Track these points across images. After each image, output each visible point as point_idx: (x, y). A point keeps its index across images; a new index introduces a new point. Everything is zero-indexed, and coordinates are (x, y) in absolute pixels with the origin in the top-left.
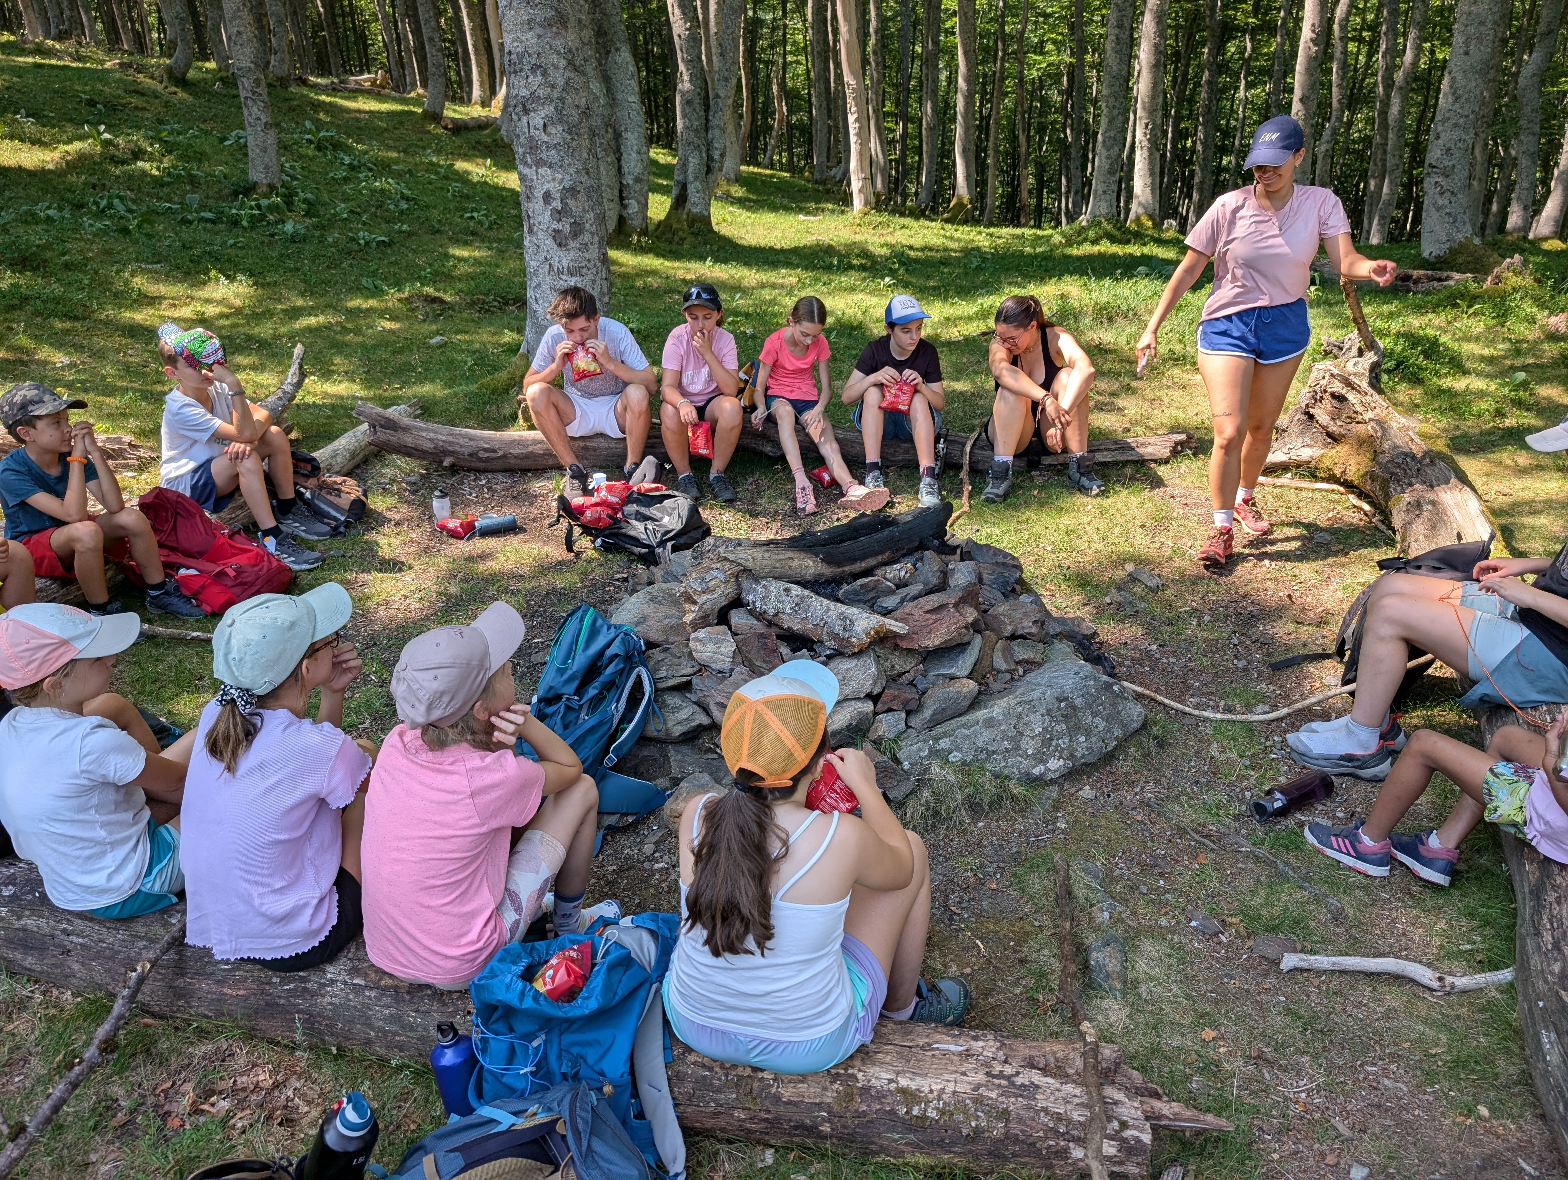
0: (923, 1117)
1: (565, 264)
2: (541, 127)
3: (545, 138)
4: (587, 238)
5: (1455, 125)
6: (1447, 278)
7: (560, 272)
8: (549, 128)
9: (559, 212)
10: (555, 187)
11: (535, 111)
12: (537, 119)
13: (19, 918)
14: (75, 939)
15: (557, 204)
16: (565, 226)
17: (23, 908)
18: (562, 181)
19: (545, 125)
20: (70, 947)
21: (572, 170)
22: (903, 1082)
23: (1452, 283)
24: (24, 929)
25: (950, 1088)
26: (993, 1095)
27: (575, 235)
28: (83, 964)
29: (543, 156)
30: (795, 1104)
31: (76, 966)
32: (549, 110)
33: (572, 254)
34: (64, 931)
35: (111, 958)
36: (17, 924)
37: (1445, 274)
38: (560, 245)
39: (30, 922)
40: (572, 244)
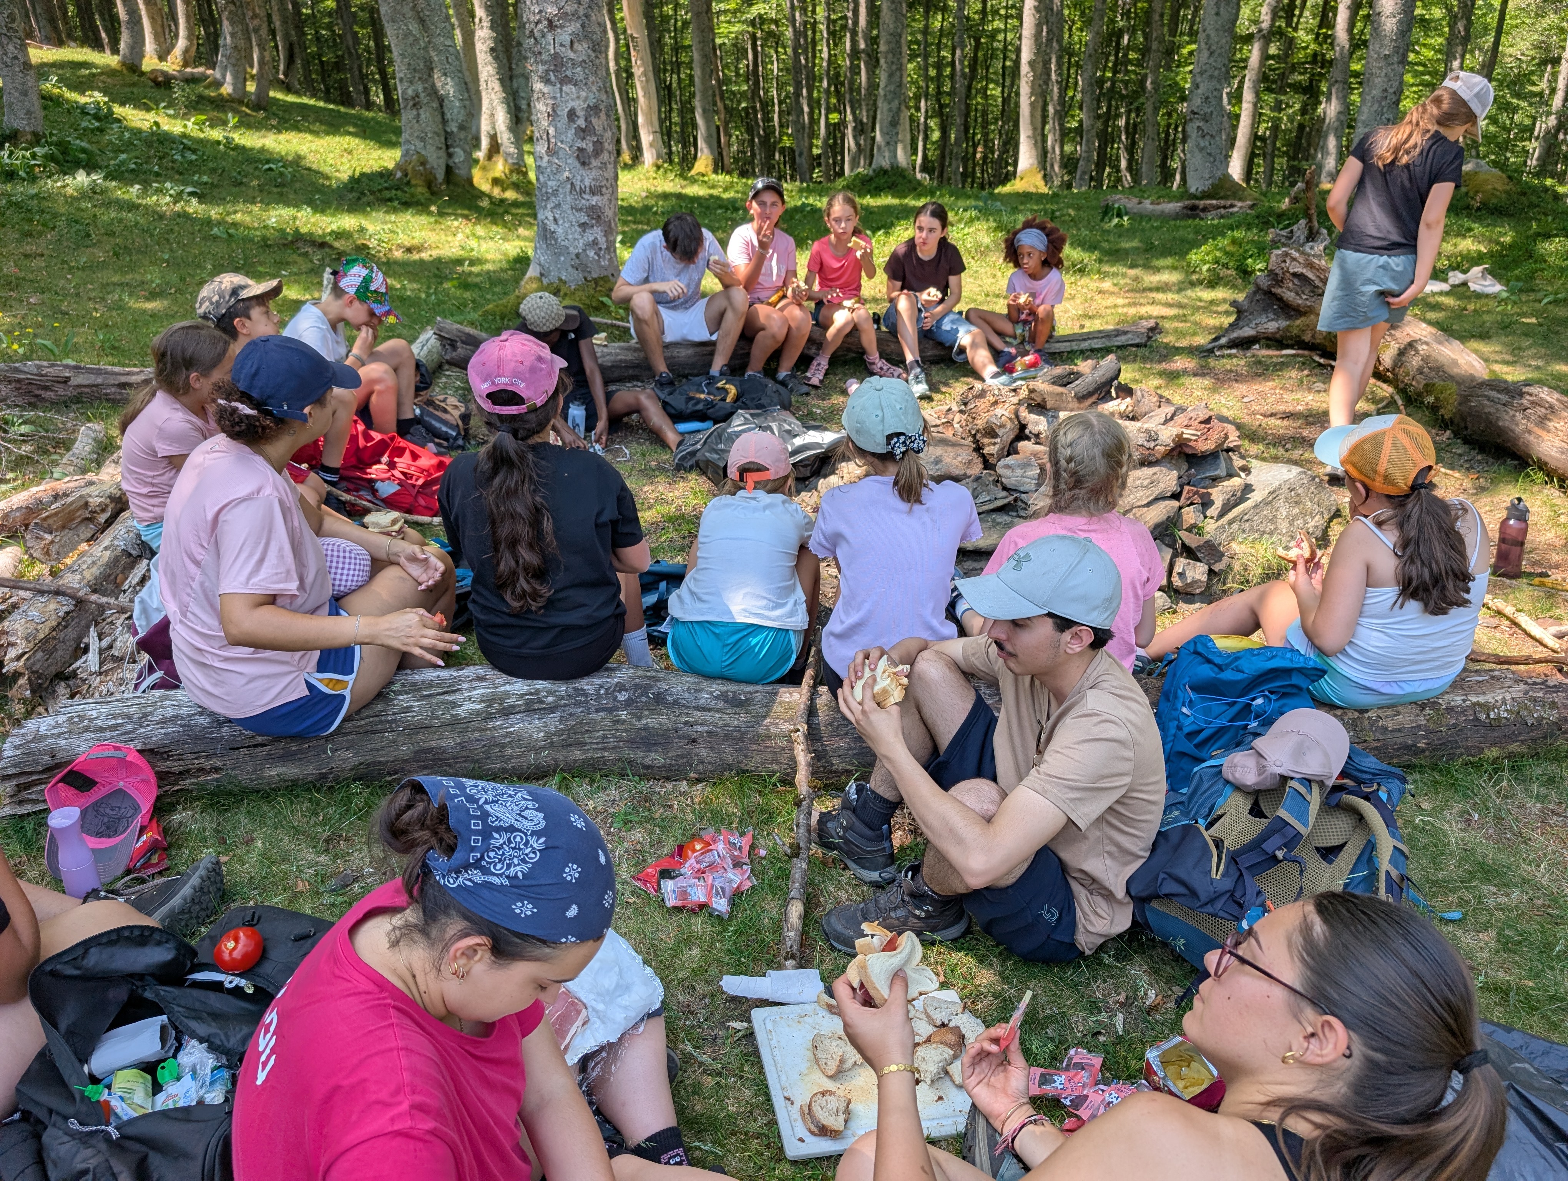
0: (1499, 718)
1: (587, 183)
2: (568, 43)
3: (572, 55)
4: (606, 157)
5: (1211, 77)
6: (1232, 206)
7: (582, 191)
8: (576, 45)
9: (583, 131)
10: (580, 106)
11: (562, 27)
12: (564, 37)
13: (639, 719)
14: (699, 728)
15: (581, 122)
16: (588, 145)
17: (642, 709)
18: (586, 99)
19: (572, 42)
20: (695, 736)
21: (594, 89)
22: (1474, 699)
23: (1235, 209)
24: (646, 728)
25: (1508, 696)
26: (1541, 694)
27: (597, 154)
28: (712, 749)
29: (569, 73)
30: (1399, 730)
31: (704, 753)
32: (573, 27)
33: (594, 173)
34: (686, 723)
35: (741, 739)
36: (639, 725)
37: (1229, 203)
38: (583, 164)
39: (652, 721)
40: (595, 163)
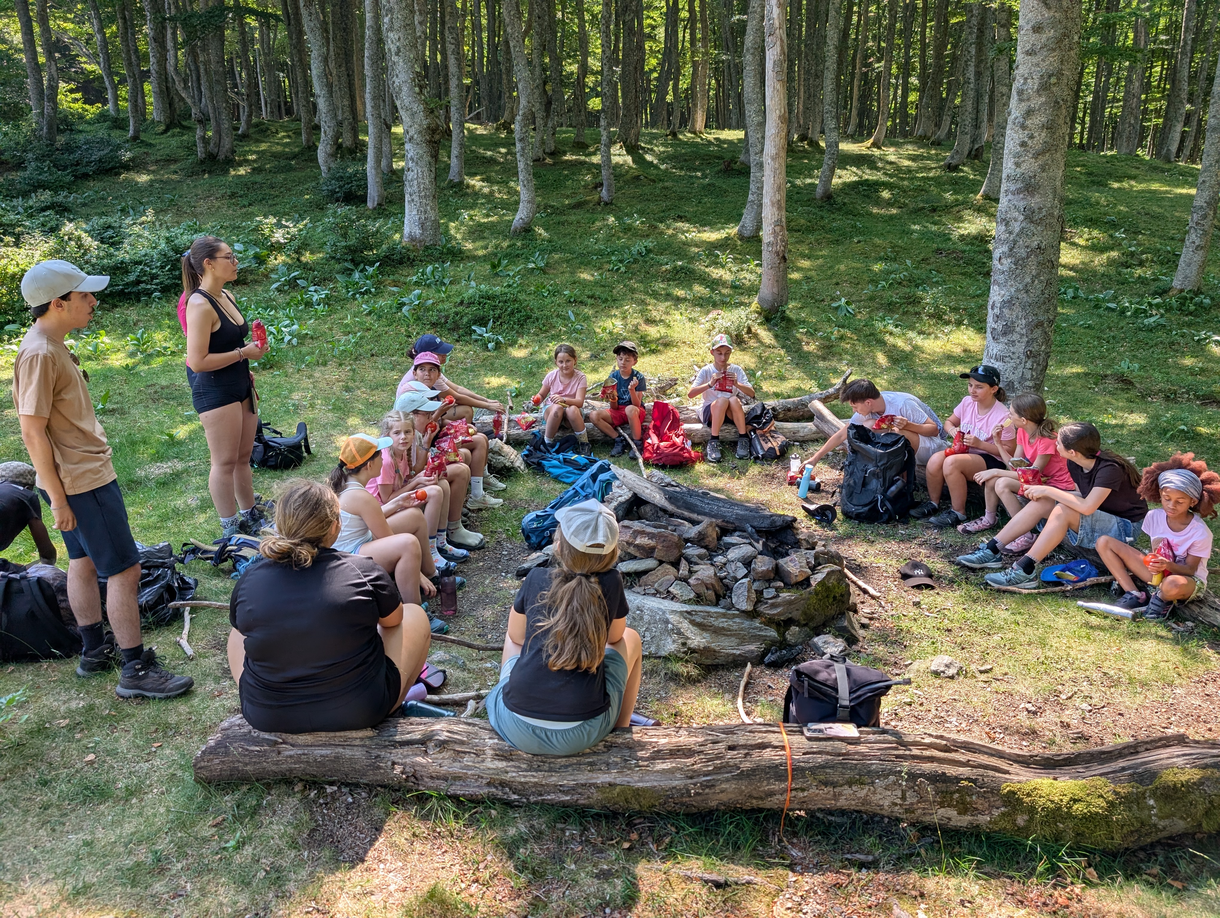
1: (995, 352)
7: (991, 357)
8: (1003, 260)
9: (997, 317)
10: (998, 300)
15: (997, 311)
16: (999, 326)
19: (1000, 258)
21: (1012, 289)
27: (1005, 334)
29: (997, 278)
32: (1005, 248)
38: (994, 339)
40: (1002, 339)
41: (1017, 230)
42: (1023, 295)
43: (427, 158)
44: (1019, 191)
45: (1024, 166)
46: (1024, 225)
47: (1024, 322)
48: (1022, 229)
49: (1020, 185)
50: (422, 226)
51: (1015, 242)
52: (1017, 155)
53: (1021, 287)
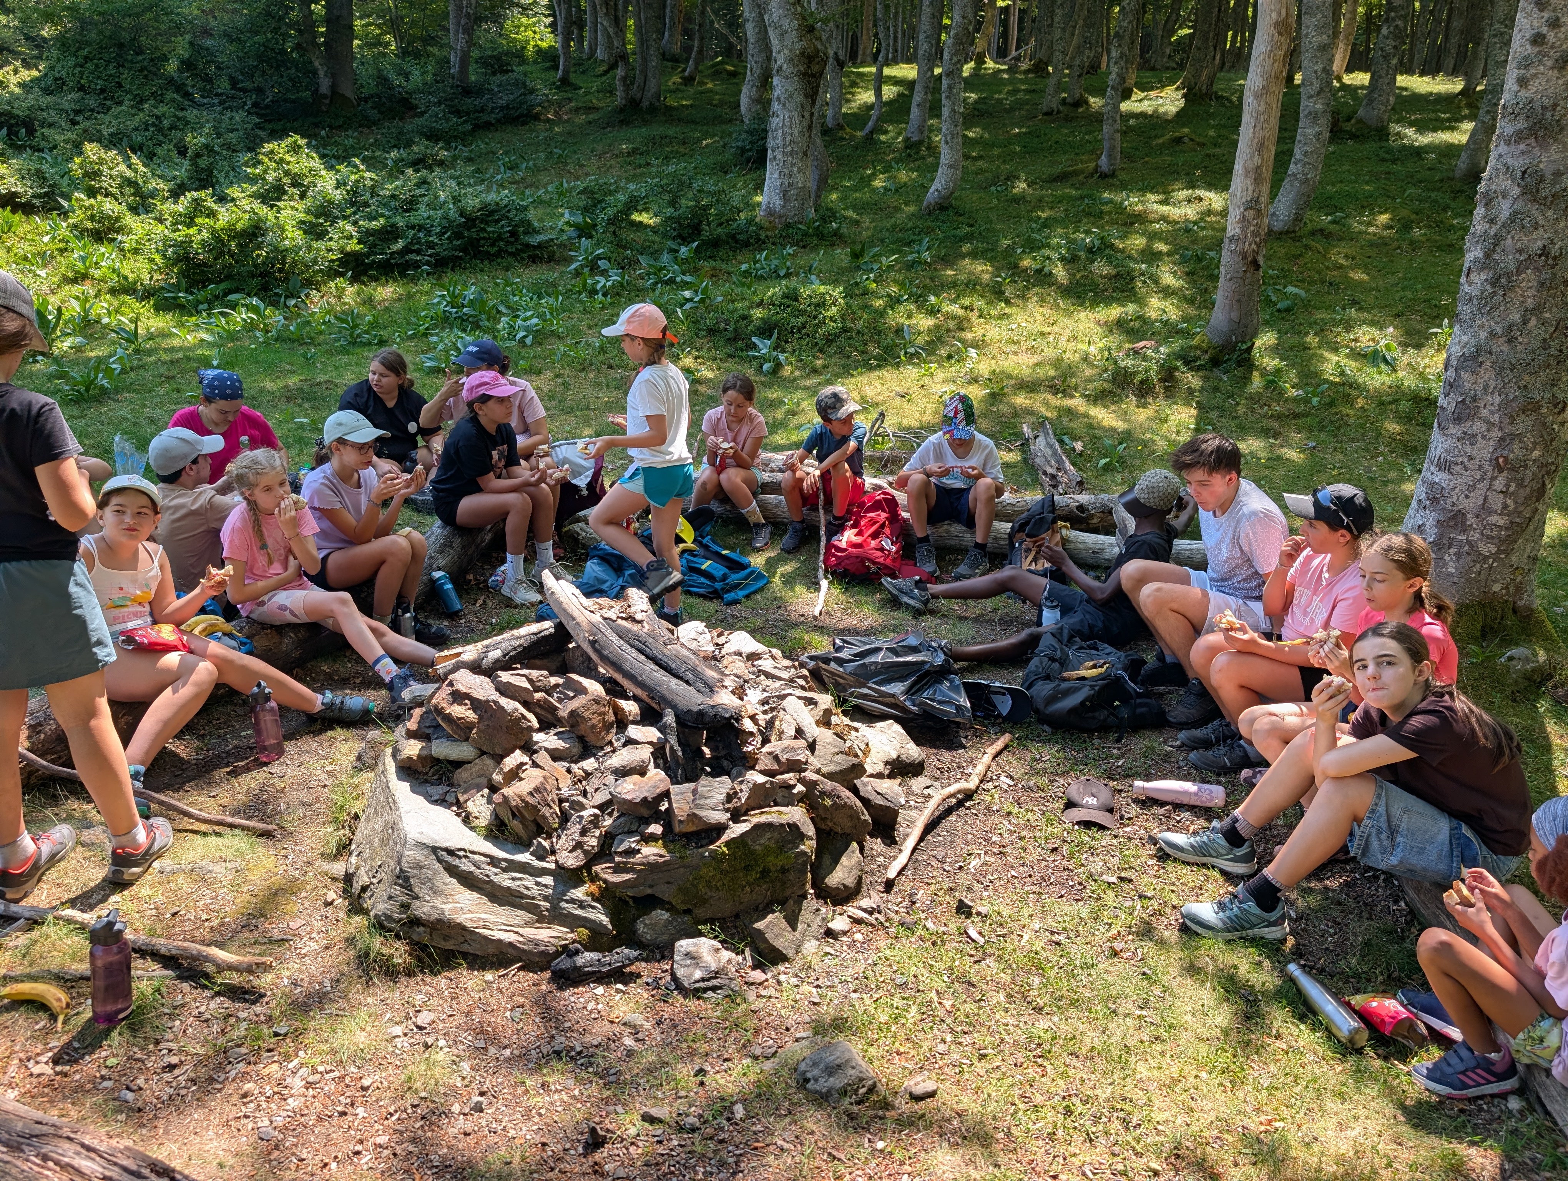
4: (1478, 427)
9: (1451, 385)
15: (1451, 374)
16: (1450, 404)
27: (1458, 419)
33: (1449, 443)
40: (1454, 430)
41: (1505, 215)
42: (1501, 346)
43: (799, 98)
44: (1519, 137)
45: (1535, 86)
46: (1518, 205)
47: (1497, 399)
48: (1515, 214)
49: (1522, 124)
50: (785, 195)
51: (1497, 240)
52: (1525, 63)
53: (1499, 330)
